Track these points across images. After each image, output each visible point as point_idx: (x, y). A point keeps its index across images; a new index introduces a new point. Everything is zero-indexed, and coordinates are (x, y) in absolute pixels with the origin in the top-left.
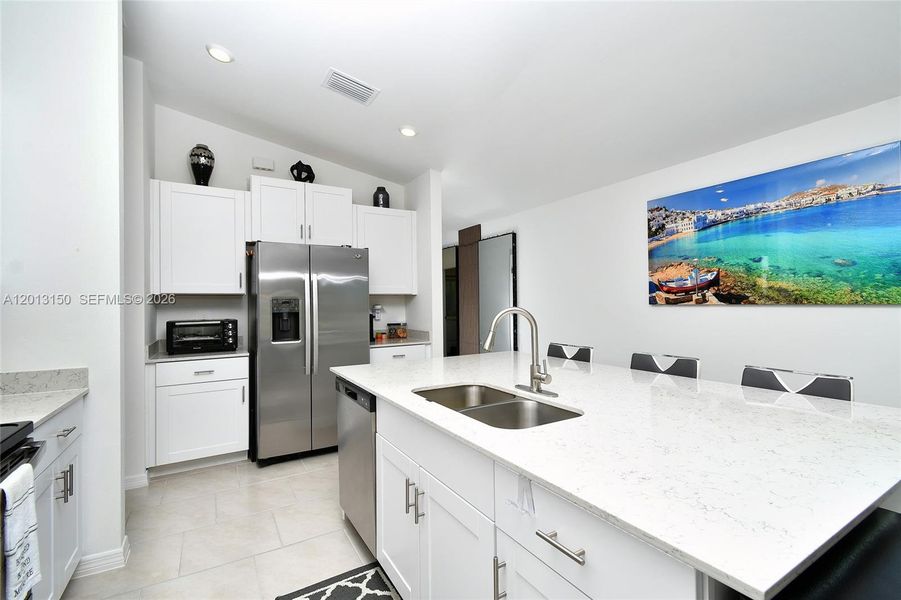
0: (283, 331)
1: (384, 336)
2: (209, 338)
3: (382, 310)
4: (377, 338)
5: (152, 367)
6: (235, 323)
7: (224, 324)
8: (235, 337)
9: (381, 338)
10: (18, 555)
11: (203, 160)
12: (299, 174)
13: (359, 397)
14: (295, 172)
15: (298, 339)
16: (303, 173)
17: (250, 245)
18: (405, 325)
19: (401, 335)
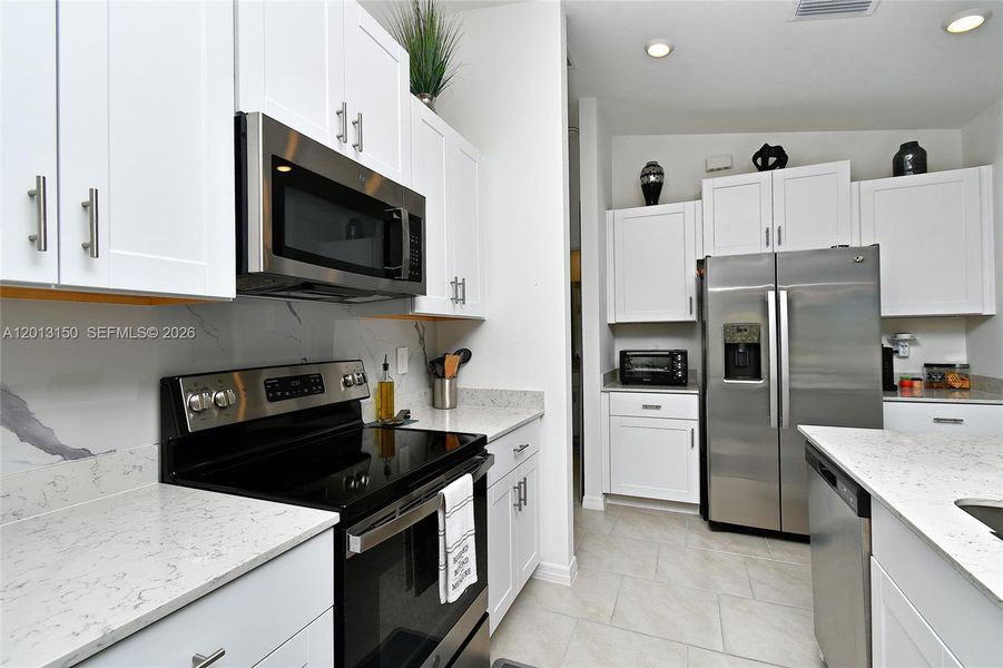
0: (740, 367)
1: (916, 384)
2: (658, 370)
3: (913, 342)
4: (902, 384)
5: (607, 395)
6: (684, 354)
7: (672, 355)
8: (685, 370)
9: (912, 386)
10: (455, 554)
11: (652, 178)
12: (765, 162)
13: (839, 483)
14: (759, 161)
15: (759, 378)
16: (771, 158)
17: (701, 264)
18: (966, 367)
19: (957, 385)
